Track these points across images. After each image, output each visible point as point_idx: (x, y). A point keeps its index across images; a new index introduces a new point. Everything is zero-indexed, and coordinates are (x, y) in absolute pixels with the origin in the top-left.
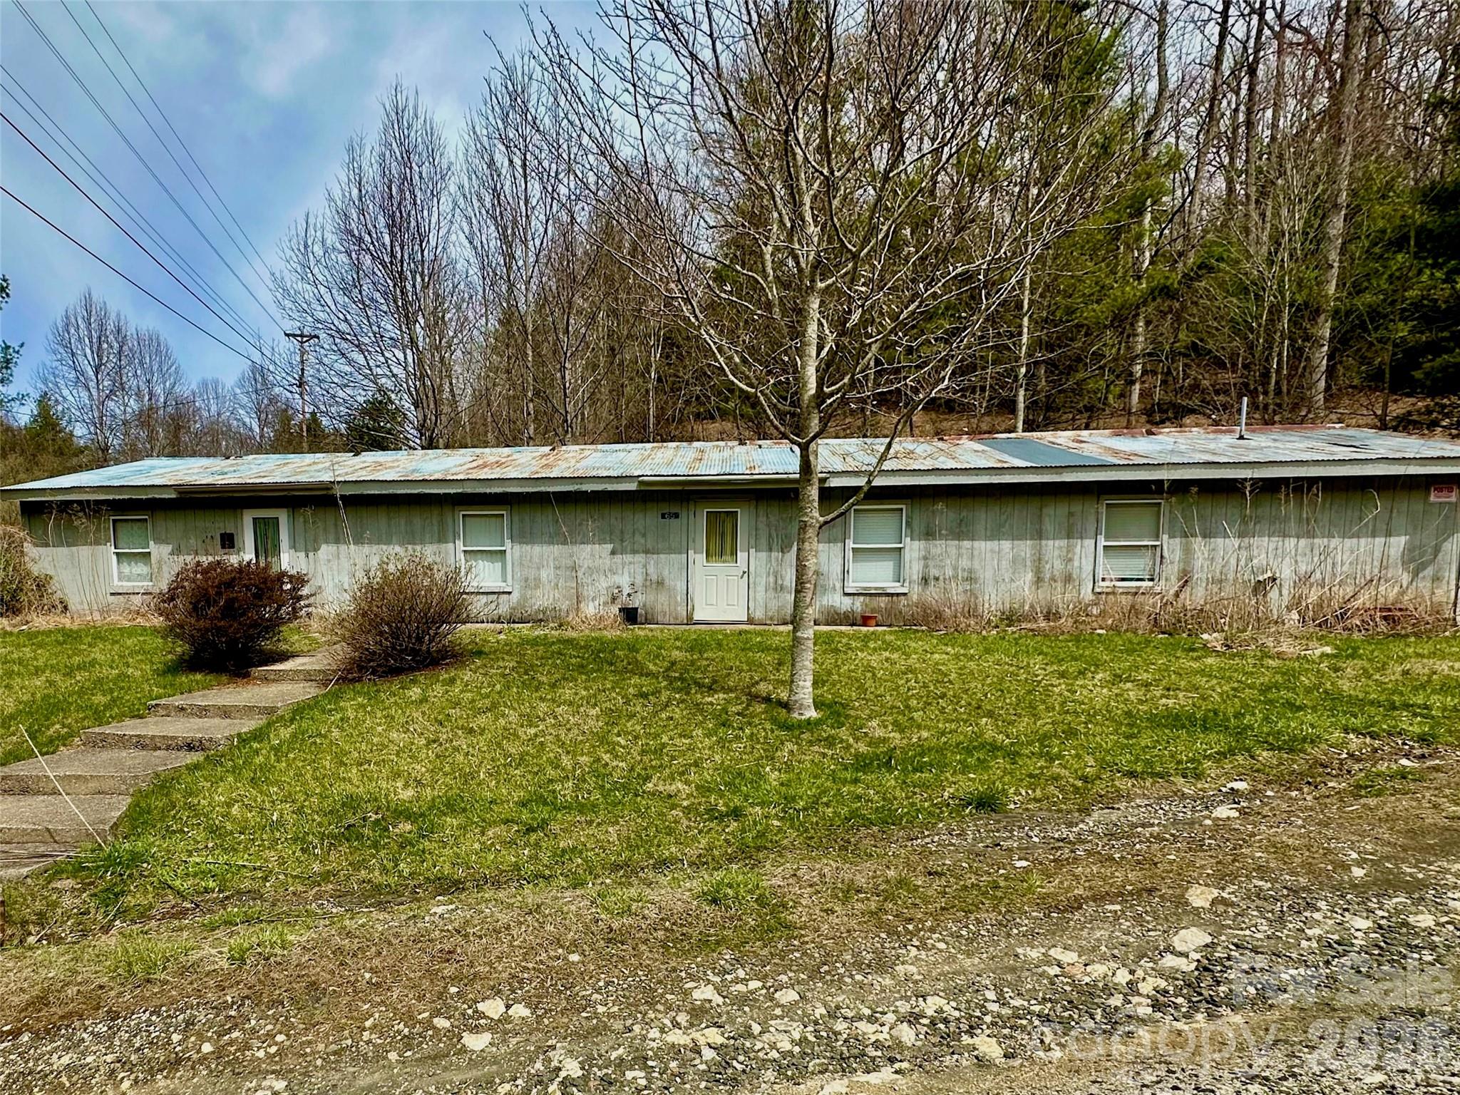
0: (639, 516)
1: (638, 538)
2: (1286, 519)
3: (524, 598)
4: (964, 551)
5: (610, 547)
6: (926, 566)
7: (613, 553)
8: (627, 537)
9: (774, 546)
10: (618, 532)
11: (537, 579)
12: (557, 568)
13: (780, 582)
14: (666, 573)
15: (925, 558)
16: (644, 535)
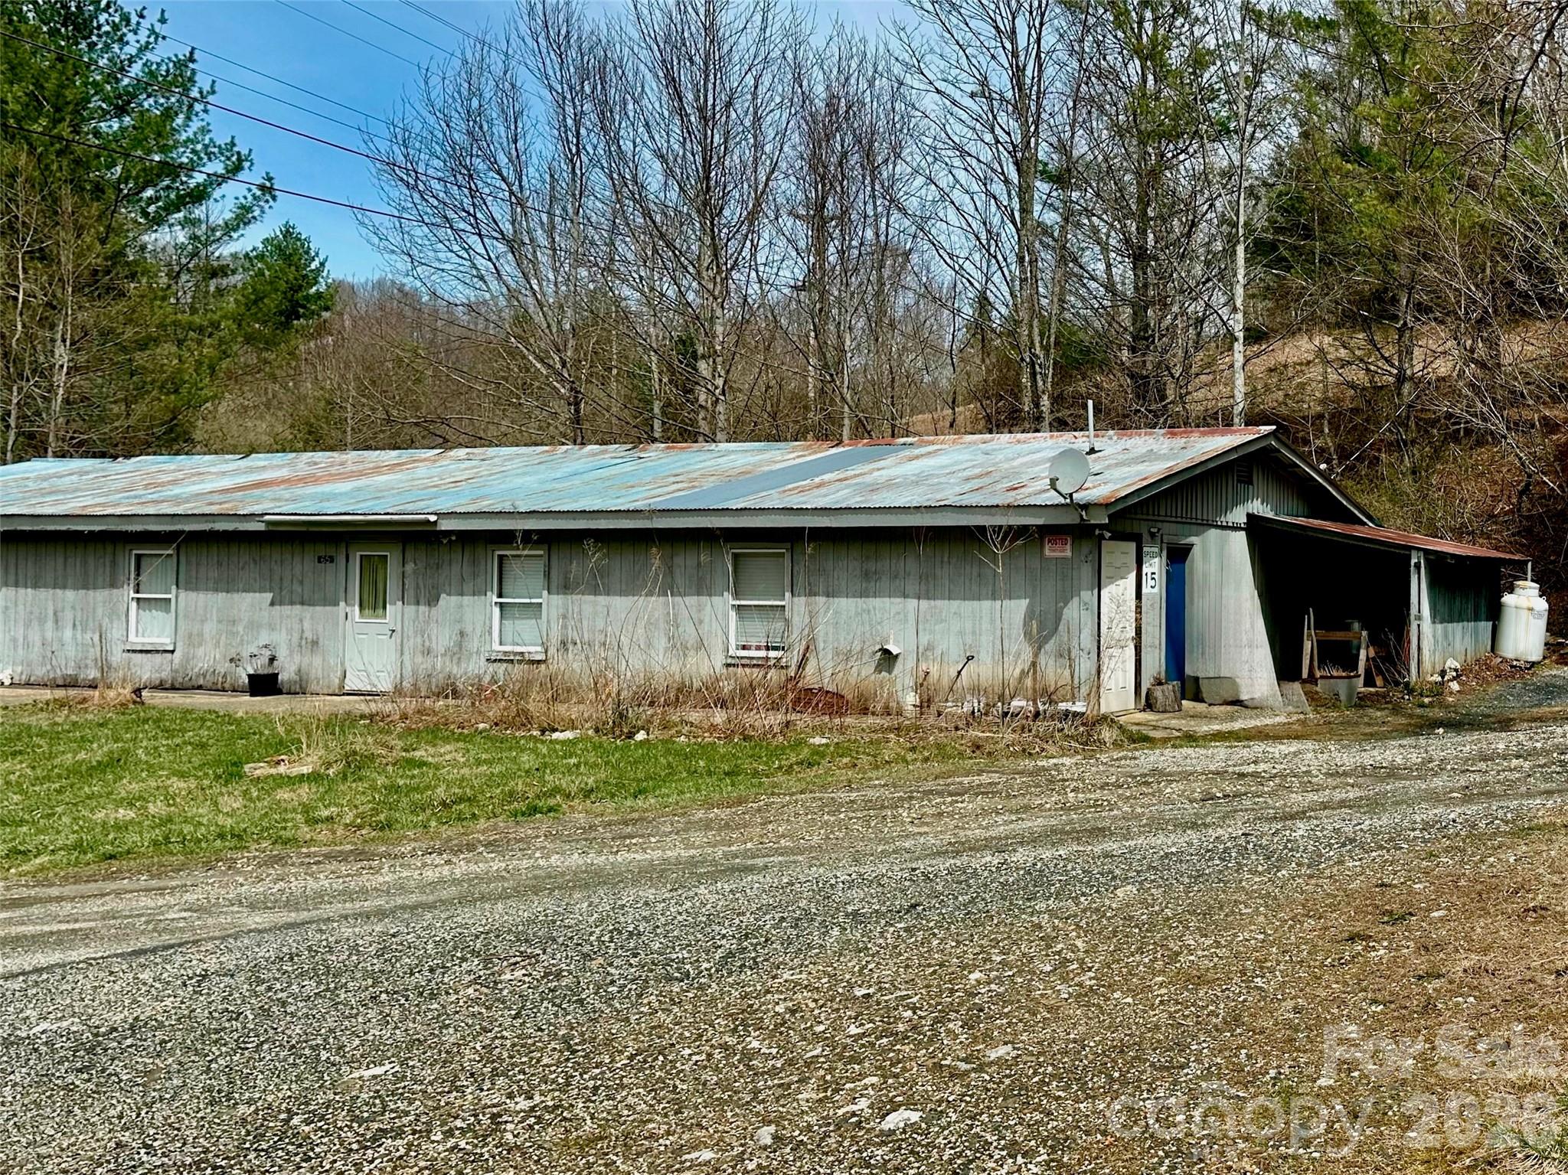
0: (297, 559)
1: (297, 588)
2: (907, 574)
3: (187, 659)
4: (599, 608)
5: (269, 596)
6: (565, 627)
7: (272, 604)
8: (285, 584)
9: (422, 600)
10: (277, 578)
11: (201, 634)
12: (220, 622)
13: (427, 644)
14: (320, 629)
15: (565, 617)
16: (301, 583)
